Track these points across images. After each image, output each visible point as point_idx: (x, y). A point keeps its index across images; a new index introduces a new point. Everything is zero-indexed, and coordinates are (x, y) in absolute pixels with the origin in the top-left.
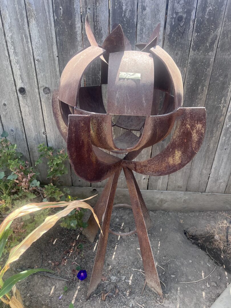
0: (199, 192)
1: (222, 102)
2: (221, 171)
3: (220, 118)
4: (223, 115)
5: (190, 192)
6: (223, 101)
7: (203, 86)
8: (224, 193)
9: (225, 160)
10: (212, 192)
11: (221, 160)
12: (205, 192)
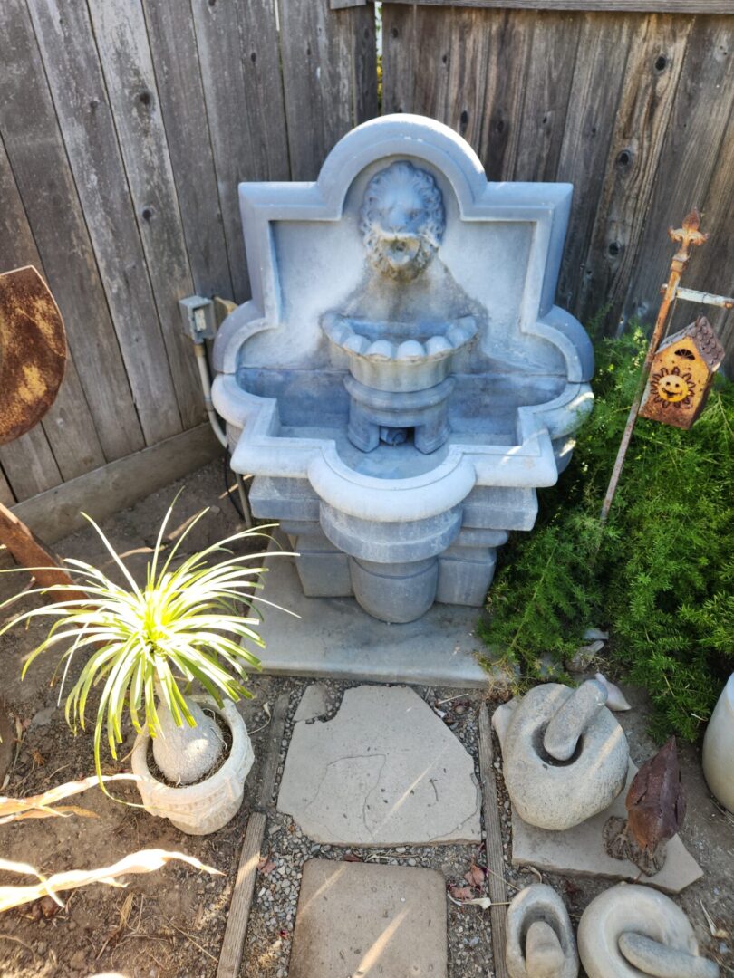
0: (134, 452)
1: (75, 242)
2: (153, 389)
3: (89, 279)
4: (93, 270)
5: (116, 461)
6: (74, 239)
7: (14, 218)
8: (184, 431)
9: (148, 363)
10: (160, 439)
11: (141, 366)
12: (146, 445)
